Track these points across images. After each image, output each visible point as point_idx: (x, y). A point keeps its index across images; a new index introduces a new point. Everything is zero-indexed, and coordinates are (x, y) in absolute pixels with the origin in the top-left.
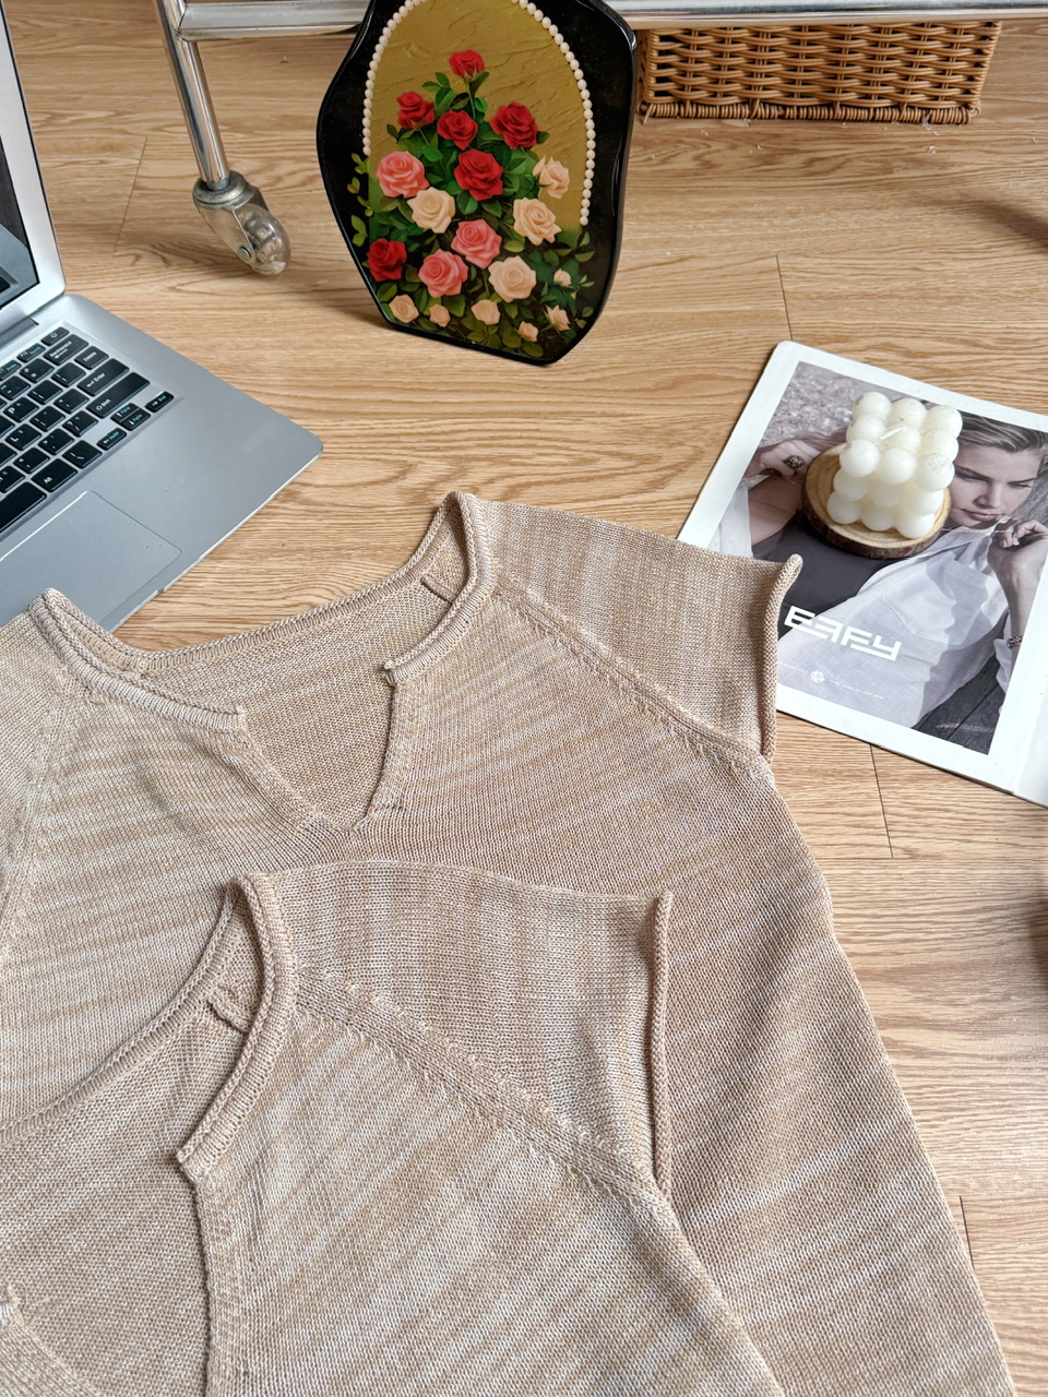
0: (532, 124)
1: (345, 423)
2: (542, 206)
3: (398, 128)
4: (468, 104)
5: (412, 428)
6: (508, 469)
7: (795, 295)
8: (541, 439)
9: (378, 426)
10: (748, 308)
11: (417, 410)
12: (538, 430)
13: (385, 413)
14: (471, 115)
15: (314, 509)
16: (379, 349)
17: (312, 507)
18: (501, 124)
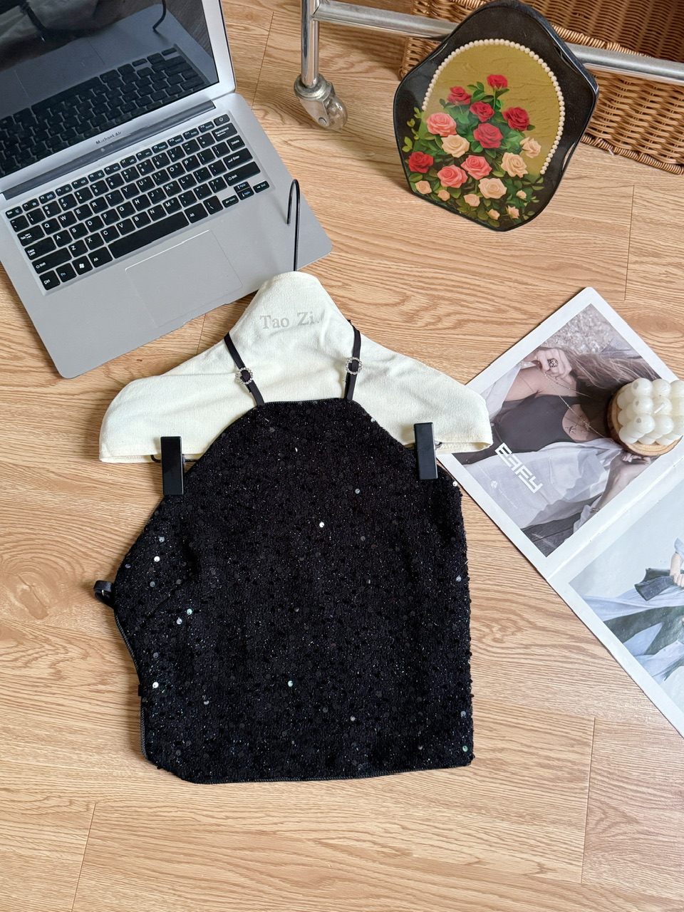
3: (446, 102)
5: (411, 271)
6: (459, 308)
7: (637, 218)
8: (480, 291)
9: (394, 266)
10: (610, 222)
11: (415, 259)
12: (479, 286)
13: (398, 259)
16: (399, 211)
18: (508, 116)
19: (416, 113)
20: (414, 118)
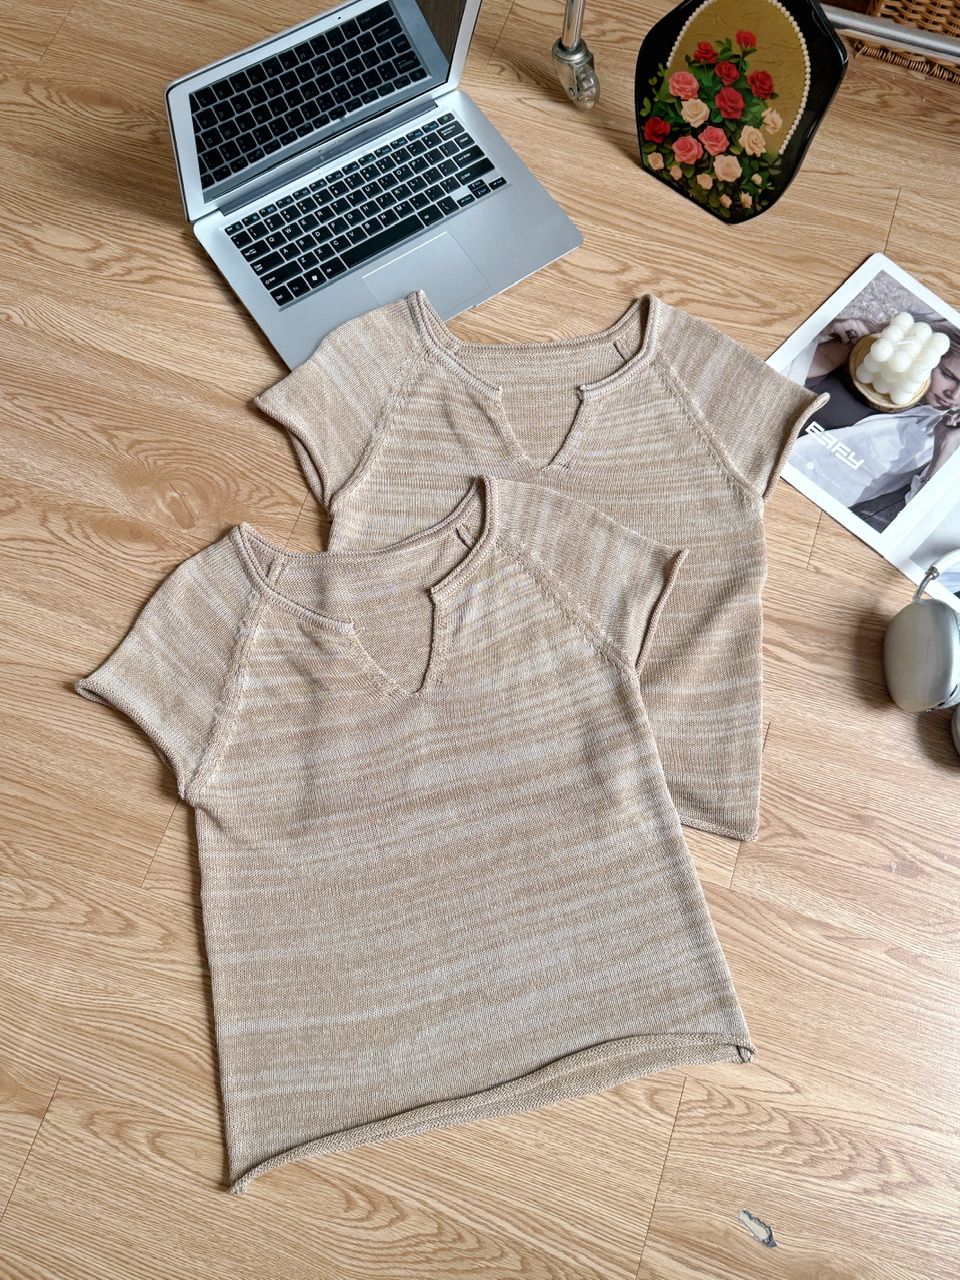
0: (771, 87)
1: (599, 229)
2: (760, 135)
3: (692, 59)
4: (738, 63)
5: (636, 242)
6: (685, 287)
7: (899, 221)
8: (710, 272)
9: (617, 235)
10: (868, 222)
11: (644, 231)
12: (709, 266)
13: (624, 228)
14: (737, 68)
15: (567, 279)
16: (633, 183)
17: (566, 277)
18: (753, 81)
19: (659, 70)
20: (658, 77)
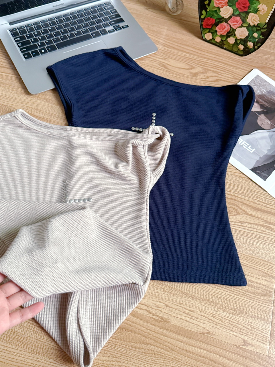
1: (181, 53)
5: (196, 58)
6: (217, 75)
8: (227, 70)
11: (199, 55)
12: (226, 68)
13: (191, 53)
17: (168, 70)
